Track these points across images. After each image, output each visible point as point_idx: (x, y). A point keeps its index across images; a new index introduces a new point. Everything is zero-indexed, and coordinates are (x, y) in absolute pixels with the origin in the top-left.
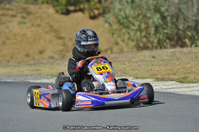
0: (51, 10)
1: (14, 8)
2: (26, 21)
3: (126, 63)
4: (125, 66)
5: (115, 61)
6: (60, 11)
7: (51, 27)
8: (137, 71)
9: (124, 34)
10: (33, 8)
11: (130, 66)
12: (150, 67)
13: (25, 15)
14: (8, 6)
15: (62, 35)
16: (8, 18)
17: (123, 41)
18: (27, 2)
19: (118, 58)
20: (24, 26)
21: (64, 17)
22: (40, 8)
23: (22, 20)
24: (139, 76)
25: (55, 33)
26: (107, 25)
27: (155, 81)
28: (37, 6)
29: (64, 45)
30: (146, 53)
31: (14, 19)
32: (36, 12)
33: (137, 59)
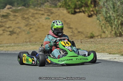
0: (65, 11)
1: (43, 10)
2: (50, 17)
3: (106, 44)
4: (105, 46)
5: (99, 43)
6: (70, 12)
7: (65, 21)
8: (111, 49)
9: (108, 27)
10: (54, 10)
11: (107, 47)
12: (119, 47)
13: (49, 14)
14: (39, 8)
15: (71, 26)
16: (39, 16)
17: (108, 31)
18: (51, 6)
19: (102, 41)
20: (49, 21)
21: (72, 15)
22: (59, 10)
23: (47, 17)
24: (112, 53)
25: (67, 25)
26: (98, 21)
27: (121, 56)
28: (57, 9)
29: (72, 32)
30: (119, 38)
31: (43, 16)
32: (56, 13)
33: (113, 42)
